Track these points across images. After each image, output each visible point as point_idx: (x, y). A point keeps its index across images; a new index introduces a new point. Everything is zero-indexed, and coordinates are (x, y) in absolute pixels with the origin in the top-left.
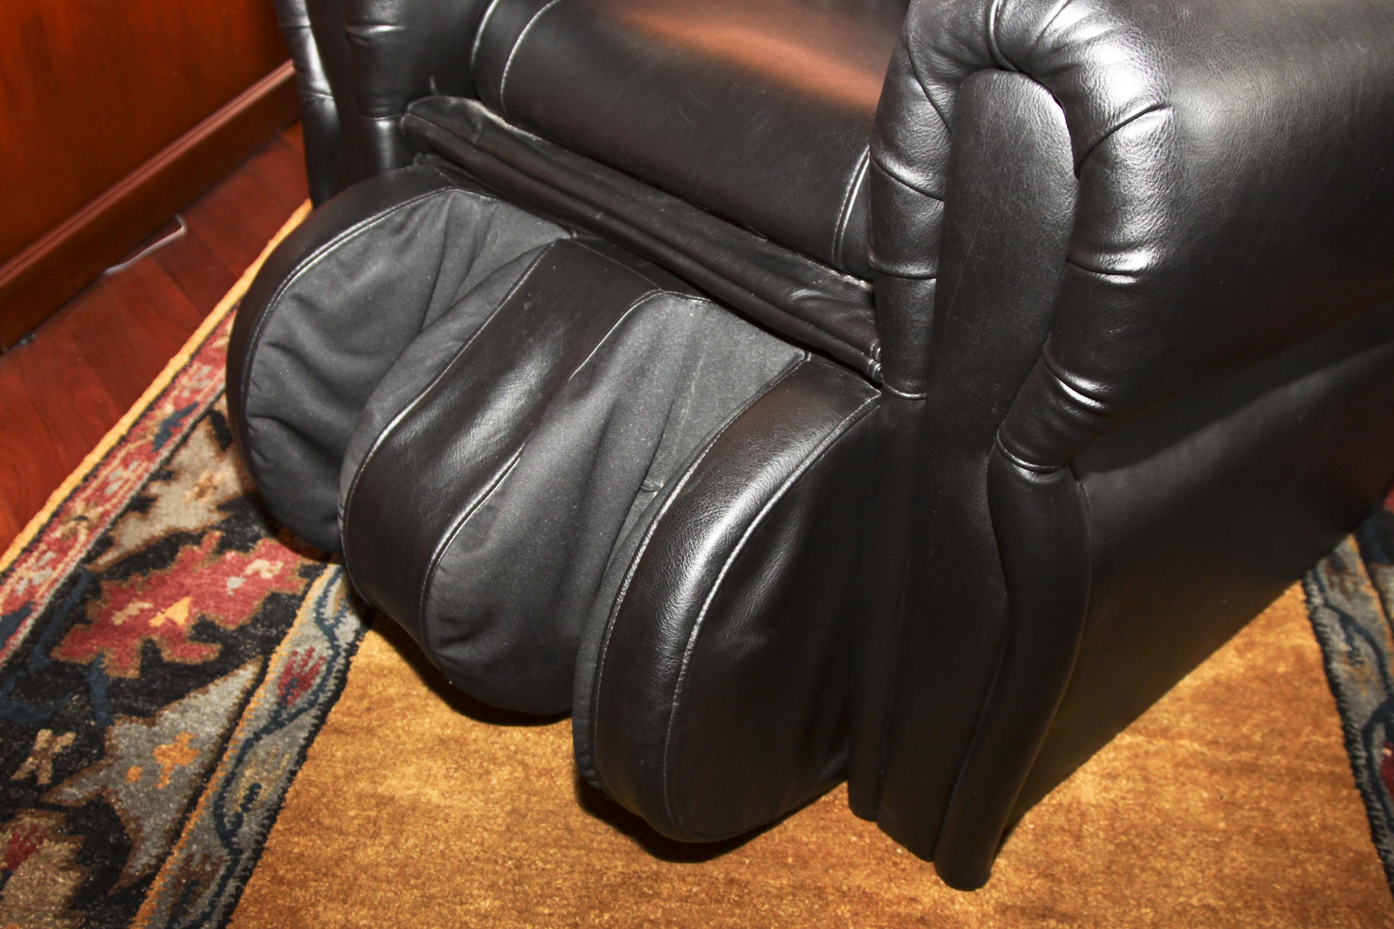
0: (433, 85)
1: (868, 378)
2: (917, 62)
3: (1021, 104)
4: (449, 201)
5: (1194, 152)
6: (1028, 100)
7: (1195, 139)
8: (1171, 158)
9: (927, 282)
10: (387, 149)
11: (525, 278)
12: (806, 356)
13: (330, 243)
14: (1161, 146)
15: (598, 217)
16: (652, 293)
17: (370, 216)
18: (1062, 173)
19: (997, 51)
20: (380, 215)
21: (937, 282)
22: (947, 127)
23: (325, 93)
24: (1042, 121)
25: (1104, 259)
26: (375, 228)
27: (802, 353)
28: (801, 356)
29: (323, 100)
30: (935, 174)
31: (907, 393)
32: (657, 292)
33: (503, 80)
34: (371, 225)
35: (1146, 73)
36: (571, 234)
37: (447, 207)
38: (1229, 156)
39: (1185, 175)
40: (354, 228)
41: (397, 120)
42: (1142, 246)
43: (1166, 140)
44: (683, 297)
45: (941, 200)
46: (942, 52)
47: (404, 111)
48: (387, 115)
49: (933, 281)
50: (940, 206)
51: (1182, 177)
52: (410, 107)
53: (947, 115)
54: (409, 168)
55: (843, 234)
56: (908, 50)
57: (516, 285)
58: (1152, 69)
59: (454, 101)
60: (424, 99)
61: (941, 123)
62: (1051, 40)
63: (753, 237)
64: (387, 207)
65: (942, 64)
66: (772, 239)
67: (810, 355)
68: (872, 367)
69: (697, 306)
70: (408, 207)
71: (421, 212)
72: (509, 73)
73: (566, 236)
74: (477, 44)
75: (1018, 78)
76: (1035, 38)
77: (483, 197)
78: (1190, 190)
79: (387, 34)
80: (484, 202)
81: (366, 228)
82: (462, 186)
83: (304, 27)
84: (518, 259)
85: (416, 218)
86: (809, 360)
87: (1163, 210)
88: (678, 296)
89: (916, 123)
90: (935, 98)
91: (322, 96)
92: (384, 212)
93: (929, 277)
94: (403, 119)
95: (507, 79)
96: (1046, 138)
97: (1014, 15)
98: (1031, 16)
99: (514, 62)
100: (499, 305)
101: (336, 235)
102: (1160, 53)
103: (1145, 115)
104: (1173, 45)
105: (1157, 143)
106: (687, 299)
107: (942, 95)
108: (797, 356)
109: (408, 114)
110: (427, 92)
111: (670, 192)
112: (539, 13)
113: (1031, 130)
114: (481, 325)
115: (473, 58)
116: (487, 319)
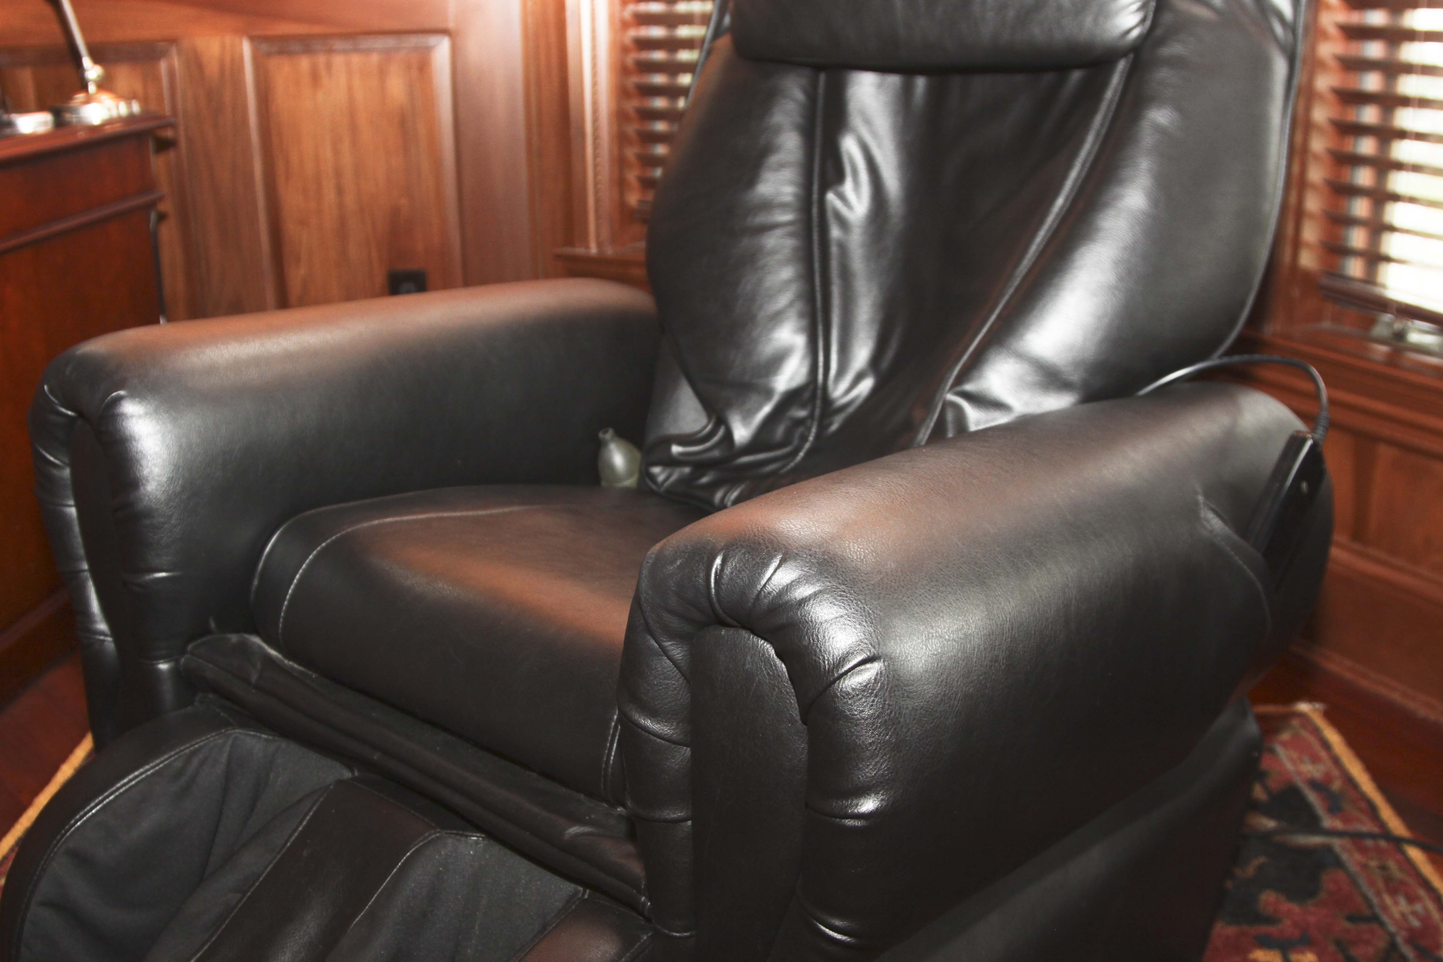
0: (213, 625)
1: (641, 914)
2: (651, 621)
3: (749, 658)
4: (230, 742)
5: (908, 697)
6: (754, 654)
7: (907, 685)
8: (886, 707)
9: (683, 824)
10: (168, 691)
11: (304, 823)
12: (585, 892)
13: (106, 794)
14: (876, 696)
15: (375, 758)
16: (431, 835)
17: (148, 764)
18: (792, 720)
19: (720, 611)
20: (158, 761)
21: (692, 823)
22: (685, 678)
23: (105, 635)
24: (768, 674)
25: (836, 805)
26: (153, 774)
27: (581, 889)
28: (579, 891)
29: (103, 641)
30: (678, 723)
31: (677, 932)
32: (435, 833)
33: (281, 620)
34: (149, 773)
35: (856, 629)
36: (352, 772)
37: (227, 748)
38: (944, 695)
39: (902, 720)
40: (131, 777)
41: (177, 661)
42: (870, 790)
43: (880, 690)
44: (462, 835)
45: (688, 746)
46: (672, 612)
47: (183, 652)
48: (165, 658)
49: (689, 823)
50: (686, 751)
51: (899, 722)
52: (190, 647)
53: (685, 668)
54: (189, 709)
55: (610, 770)
56: (641, 610)
57: (295, 830)
58: (860, 624)
59: (234, 638)
60: (204, 639)
61: (679, 675)
62: (766, 601)
63: (528, 772)
64: (165, 753)
65: (675, 623)
66: (546, 775)
67: (588, 891)
68: (644, 904)
69: (477, 843)
70: (187, 751)
71: (201, 756)
72: (287, 612)
73: (347, 775)
74: (256, 582)
75: (745, 634)
76: (752, 601)
77: (263, 736)
78: (909, 733)
79: (163, 578)
80: (266, 740)
81: (144, 776)
82: (243, 725)
83: (84, 571)
84: (300, 801)
85: (195, 761)
86: (586, 896)
87: (885, 754)
88: (456, 834)
89: (656, 678)
90: (671, 653)
91: (102, 638)
92: (162, 759)
93: (685, 820)
94: (183, 660)
95: (285, 618)
96: (774, 690)
97: (731, 579)
98: (746, 580)
99: (290, 601)
100: (278, 853)
101: (113, 785)
102: (867, 608)
103: (858, 668)
104: (879, 598)
105: (871, 693)
106: (467, 836)
107: (677, 651)
108: (576, 892)
109: (187, 656)
110: (208, 632)
111: (446, 730)
112: (315, 552)
113: (760, 682)
114: (260, 876)
115: (252, 596)
116: (266, 868)
